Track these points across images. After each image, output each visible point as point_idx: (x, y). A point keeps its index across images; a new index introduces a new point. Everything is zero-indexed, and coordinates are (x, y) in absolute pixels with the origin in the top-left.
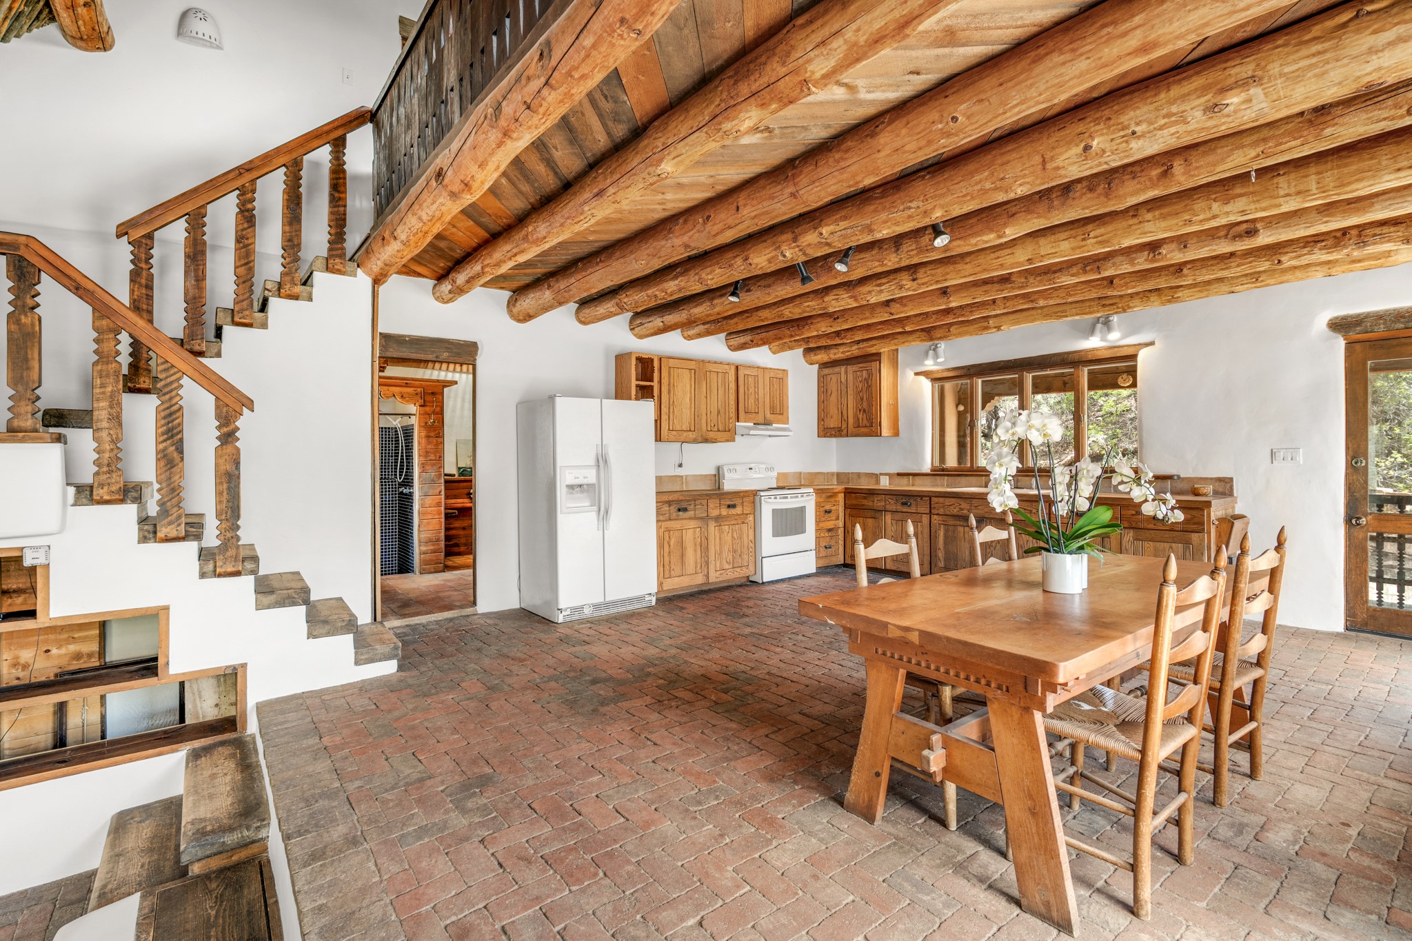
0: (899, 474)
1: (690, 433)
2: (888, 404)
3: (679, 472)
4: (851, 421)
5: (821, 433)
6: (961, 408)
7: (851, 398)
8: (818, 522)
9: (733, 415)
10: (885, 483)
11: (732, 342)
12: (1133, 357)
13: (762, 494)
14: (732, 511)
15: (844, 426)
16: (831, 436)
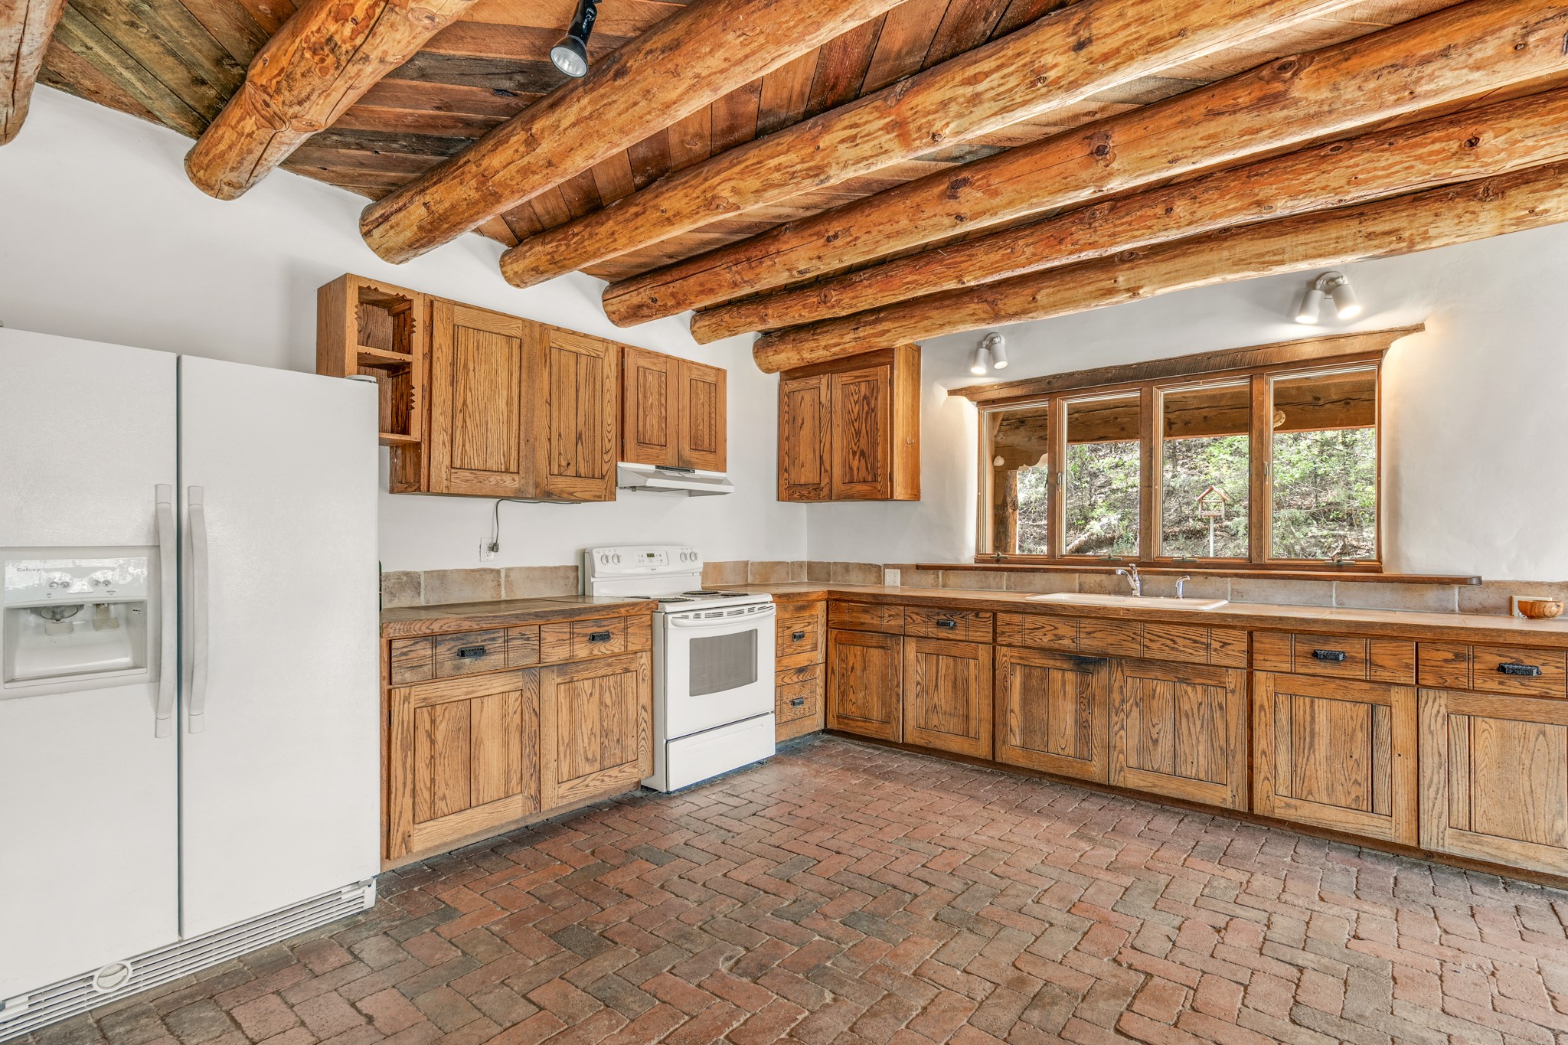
0: (918, 567)
1: (508, 478)
2: (905, 442)
3: (493, 561)
4: (838, 471)
5: (784, 494)
6: (1000, 462)
7: (838, 431)
8: (779, 658)
9: (612, 445)
10: (893, 583)
11: (616, 305)
12: (1376, 356)
13: (669, 608)
14: (601, 648)
15: (825, 481)
16: (802, 498)
